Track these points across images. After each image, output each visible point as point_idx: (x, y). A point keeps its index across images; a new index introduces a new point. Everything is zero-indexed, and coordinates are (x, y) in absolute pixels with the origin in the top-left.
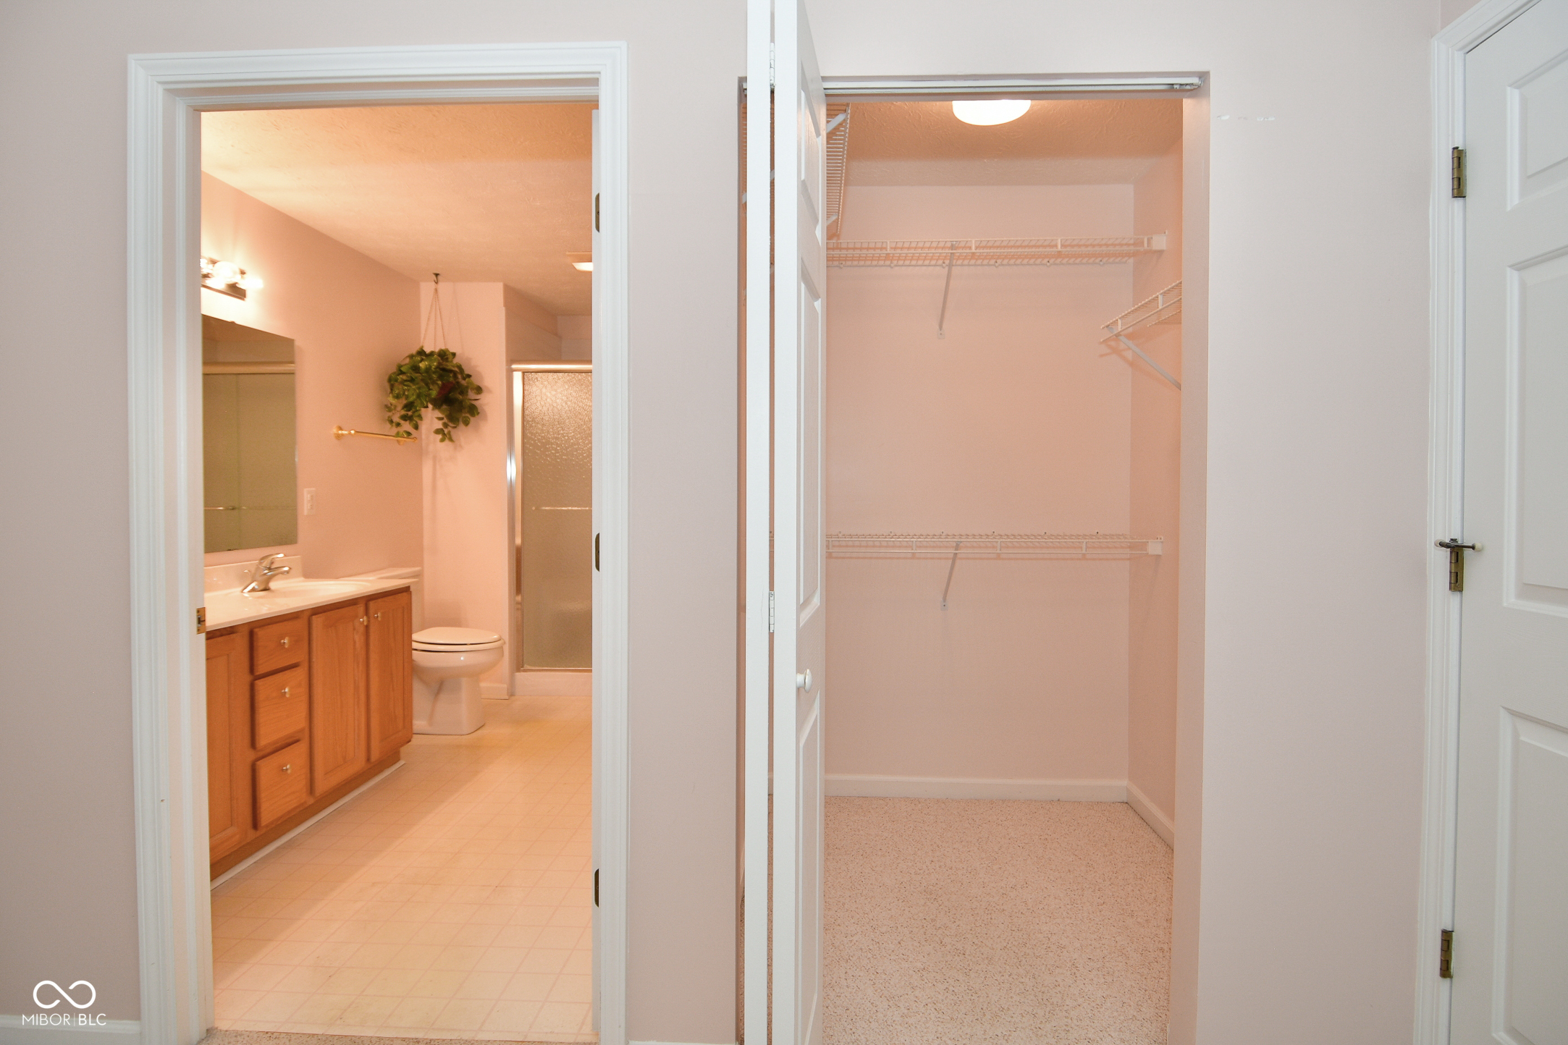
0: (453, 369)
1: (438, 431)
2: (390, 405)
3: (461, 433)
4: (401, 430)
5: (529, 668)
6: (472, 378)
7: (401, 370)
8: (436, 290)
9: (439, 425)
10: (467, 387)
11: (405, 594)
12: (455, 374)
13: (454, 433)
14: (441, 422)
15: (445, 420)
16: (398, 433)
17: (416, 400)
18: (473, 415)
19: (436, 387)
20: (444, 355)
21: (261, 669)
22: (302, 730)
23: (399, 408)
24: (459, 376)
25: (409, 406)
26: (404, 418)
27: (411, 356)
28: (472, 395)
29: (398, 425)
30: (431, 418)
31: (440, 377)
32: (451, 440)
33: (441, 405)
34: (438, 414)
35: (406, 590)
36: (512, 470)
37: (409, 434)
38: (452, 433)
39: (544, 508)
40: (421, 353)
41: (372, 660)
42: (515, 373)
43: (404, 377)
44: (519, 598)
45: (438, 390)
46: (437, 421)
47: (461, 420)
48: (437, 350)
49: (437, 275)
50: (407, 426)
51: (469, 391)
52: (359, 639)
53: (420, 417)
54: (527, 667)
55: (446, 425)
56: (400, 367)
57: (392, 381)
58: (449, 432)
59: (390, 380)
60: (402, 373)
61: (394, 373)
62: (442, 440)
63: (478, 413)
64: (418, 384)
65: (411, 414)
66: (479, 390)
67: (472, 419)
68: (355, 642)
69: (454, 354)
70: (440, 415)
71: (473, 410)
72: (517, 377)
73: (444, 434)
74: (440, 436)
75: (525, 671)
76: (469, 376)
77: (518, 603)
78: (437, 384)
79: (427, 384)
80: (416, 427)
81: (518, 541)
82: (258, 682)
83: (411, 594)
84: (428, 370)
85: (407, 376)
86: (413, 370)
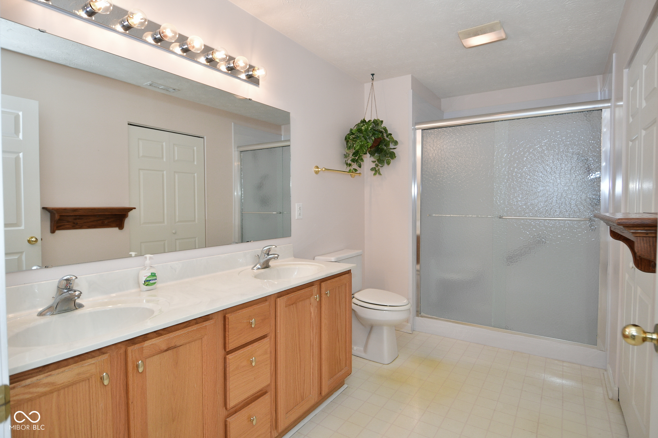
0: (381, 130)
1: (372, 169)
2: (346, 154)
3: (385, 170)
4: (352, 168)
5: (424, 315)
6: (392, 136)
7: (352, 133)
8: (372, 84)
9: (373, 165)
10: (389, 142)
11: (347, 275)
12: (381, 132)
13: (382, 170)
14: (374, 164)
15: (377, 162)
16: (350, 170)
17: (359, 149)
18: (392, 158)
19: (371, 141)
20: (377, 123)
21: (230, 347)
22: (269, 385)
23: (351, 156)
24: (385, 135)
25: (356, 154)
26: (353, 161)
27: (358, 125)
28: (392, 146)
29: (350, 165)
30: (368, 161)
31: (374, 134)
32: (380, 174)
33: (375, 154)
34: (373, 159)
35: (349, 272)
36: (415, 190)
37: (356, 170)
38: (380, 170)
39: (434, 215)
40: (364, 121)
41: (323, 325)
42: (417, 131)
43: (354, 136)
44: (418, 267)
45: (372, 142)
46: (372, 163)
47: (385, 161)
48: (372, 120)
49: (373, 75)
50: (355, 166)
51: (390, 144)
52: (313, 310)
53: (362, 160)
54: (422, 314)
55: (377, 165)
56: (351, 130)
57: (347, 139)
58: (379, 169)
59: (346, 139)
60: (353, 134)
61: (348, 134)
62: (375, 174)
63: (395, 157)
64: (361, 139)
65: (357, 158)
66: (396, 143)
67: (392, 161)
68: (311, 313)
69: (382, 122)
70: (374, 160)
71: (393, 155)
72: (419, 133)
73: (376, 171)
74: (374, 172)
75: (422, 316)
76: (391, 134)
77: (417, 271)
78: (372, 139)
79: (366, 139)
80: (360, 167)
81: (418, 232)
82: (229, 357)
83: (351, 274)
84: (366, 130)
85: (355, 135)
86: (358, 131)
